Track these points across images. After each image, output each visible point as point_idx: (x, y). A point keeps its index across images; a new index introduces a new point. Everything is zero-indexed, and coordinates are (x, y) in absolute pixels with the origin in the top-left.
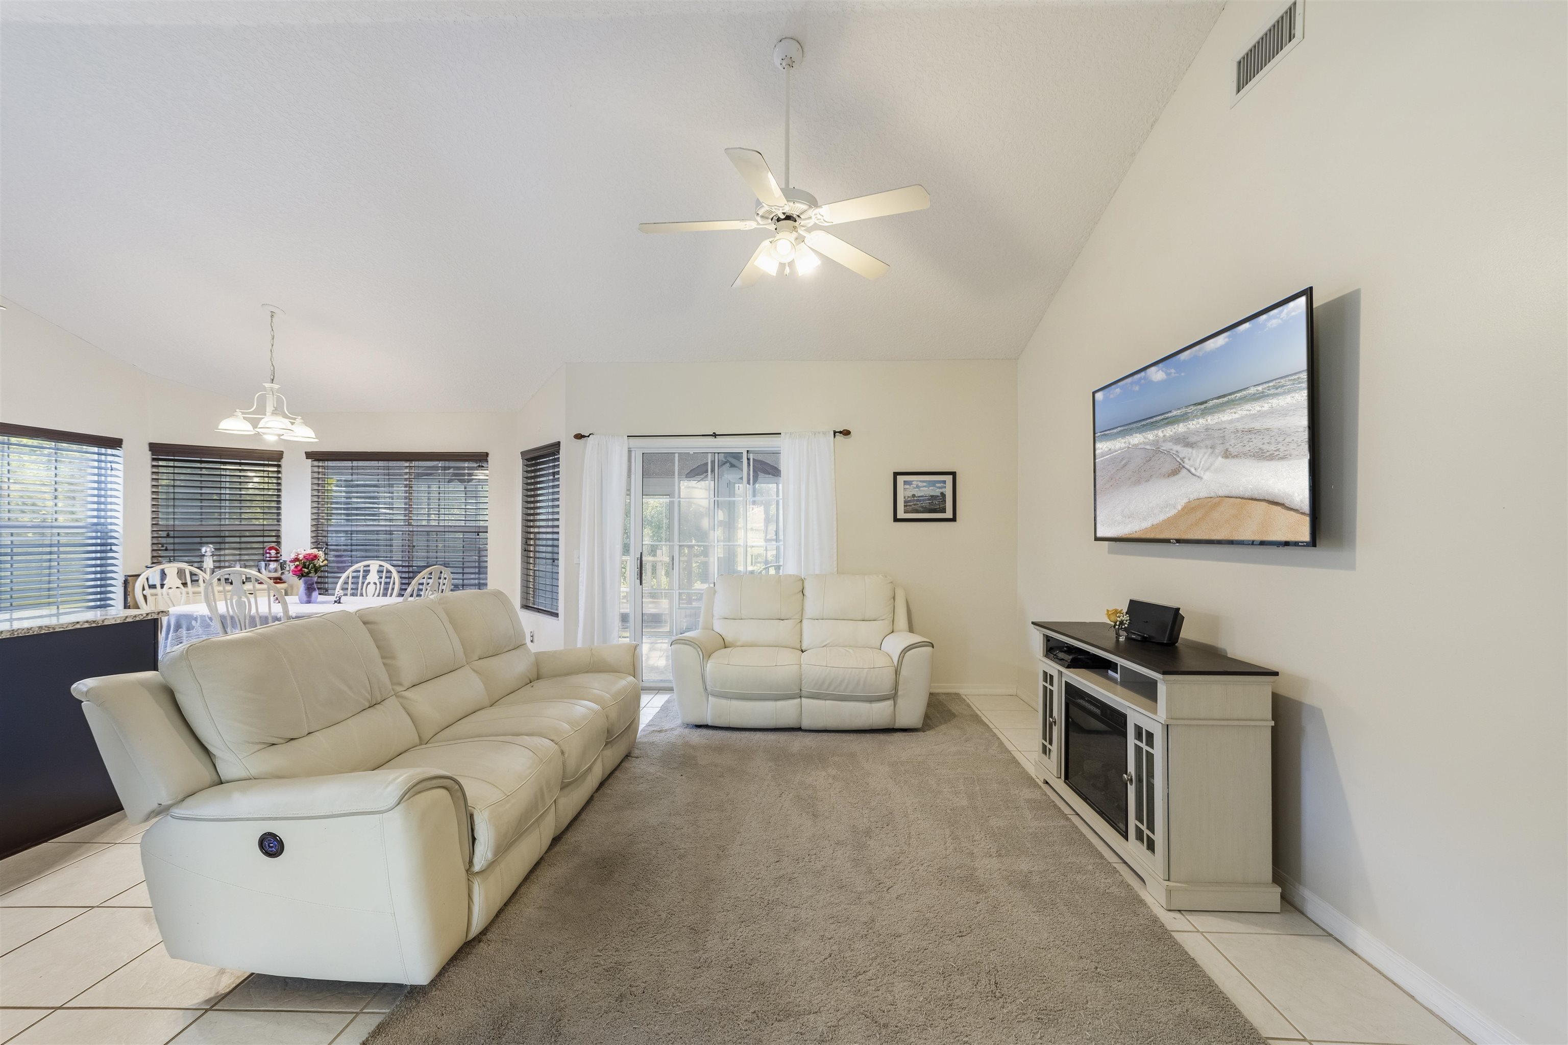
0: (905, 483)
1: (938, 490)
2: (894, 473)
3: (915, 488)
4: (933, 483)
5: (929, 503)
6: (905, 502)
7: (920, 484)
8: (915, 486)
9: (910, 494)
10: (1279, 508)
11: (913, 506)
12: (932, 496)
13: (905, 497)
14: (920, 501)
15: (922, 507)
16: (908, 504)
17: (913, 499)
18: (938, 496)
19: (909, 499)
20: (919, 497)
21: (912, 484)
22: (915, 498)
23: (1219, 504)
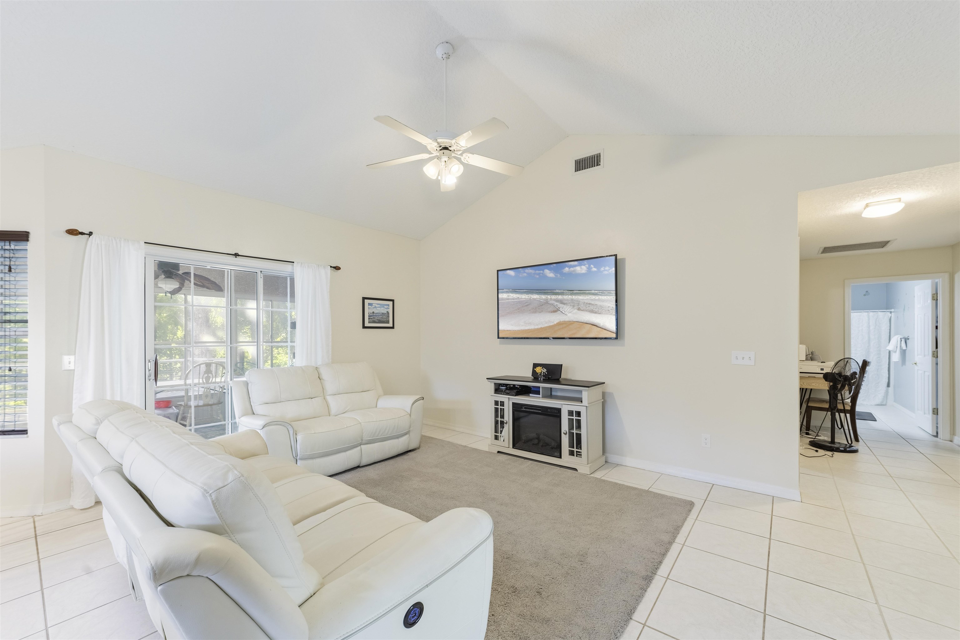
0: (369, 304)
1: (386, 310)
2: (363, 297)
3: (374, 308)
4: (383, 306)
5: (381, 317)
6: (369, 316)
7: (377, 306)
8: (374, 307)
9: (372, 312)
10: (595, 327)
11: (373, 319)
12: (383, 313)
13: (369, 313)
14: (376, 316)
15: (378, 320)
16: (371, 317)
17: (373, 314)
18: (386, 314)
19: (371, 314)
20: (376, 313)
21: (373, 305)
22: (374, 314)
23: (573, 323)
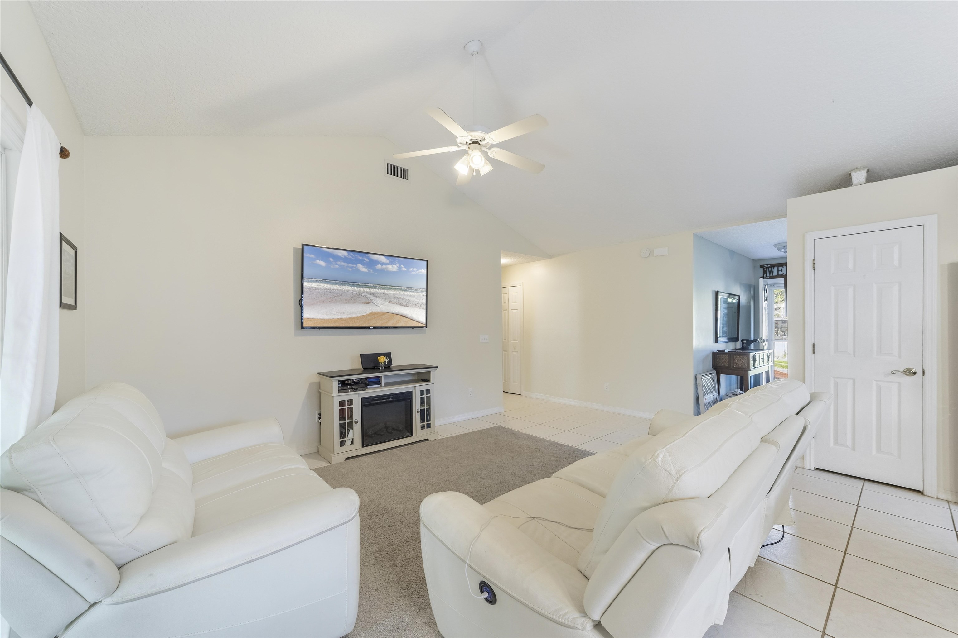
10: (404, 317)
23: (384, 314)
